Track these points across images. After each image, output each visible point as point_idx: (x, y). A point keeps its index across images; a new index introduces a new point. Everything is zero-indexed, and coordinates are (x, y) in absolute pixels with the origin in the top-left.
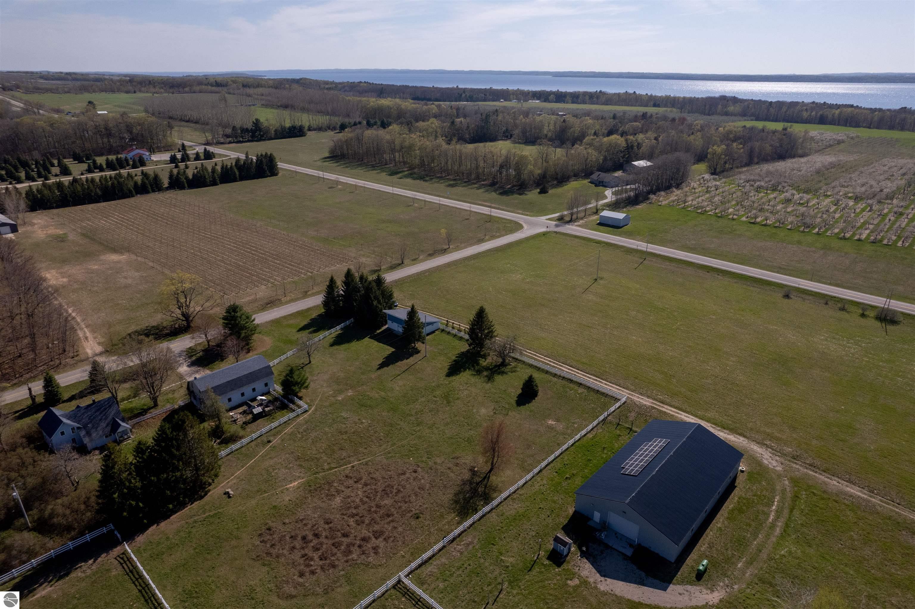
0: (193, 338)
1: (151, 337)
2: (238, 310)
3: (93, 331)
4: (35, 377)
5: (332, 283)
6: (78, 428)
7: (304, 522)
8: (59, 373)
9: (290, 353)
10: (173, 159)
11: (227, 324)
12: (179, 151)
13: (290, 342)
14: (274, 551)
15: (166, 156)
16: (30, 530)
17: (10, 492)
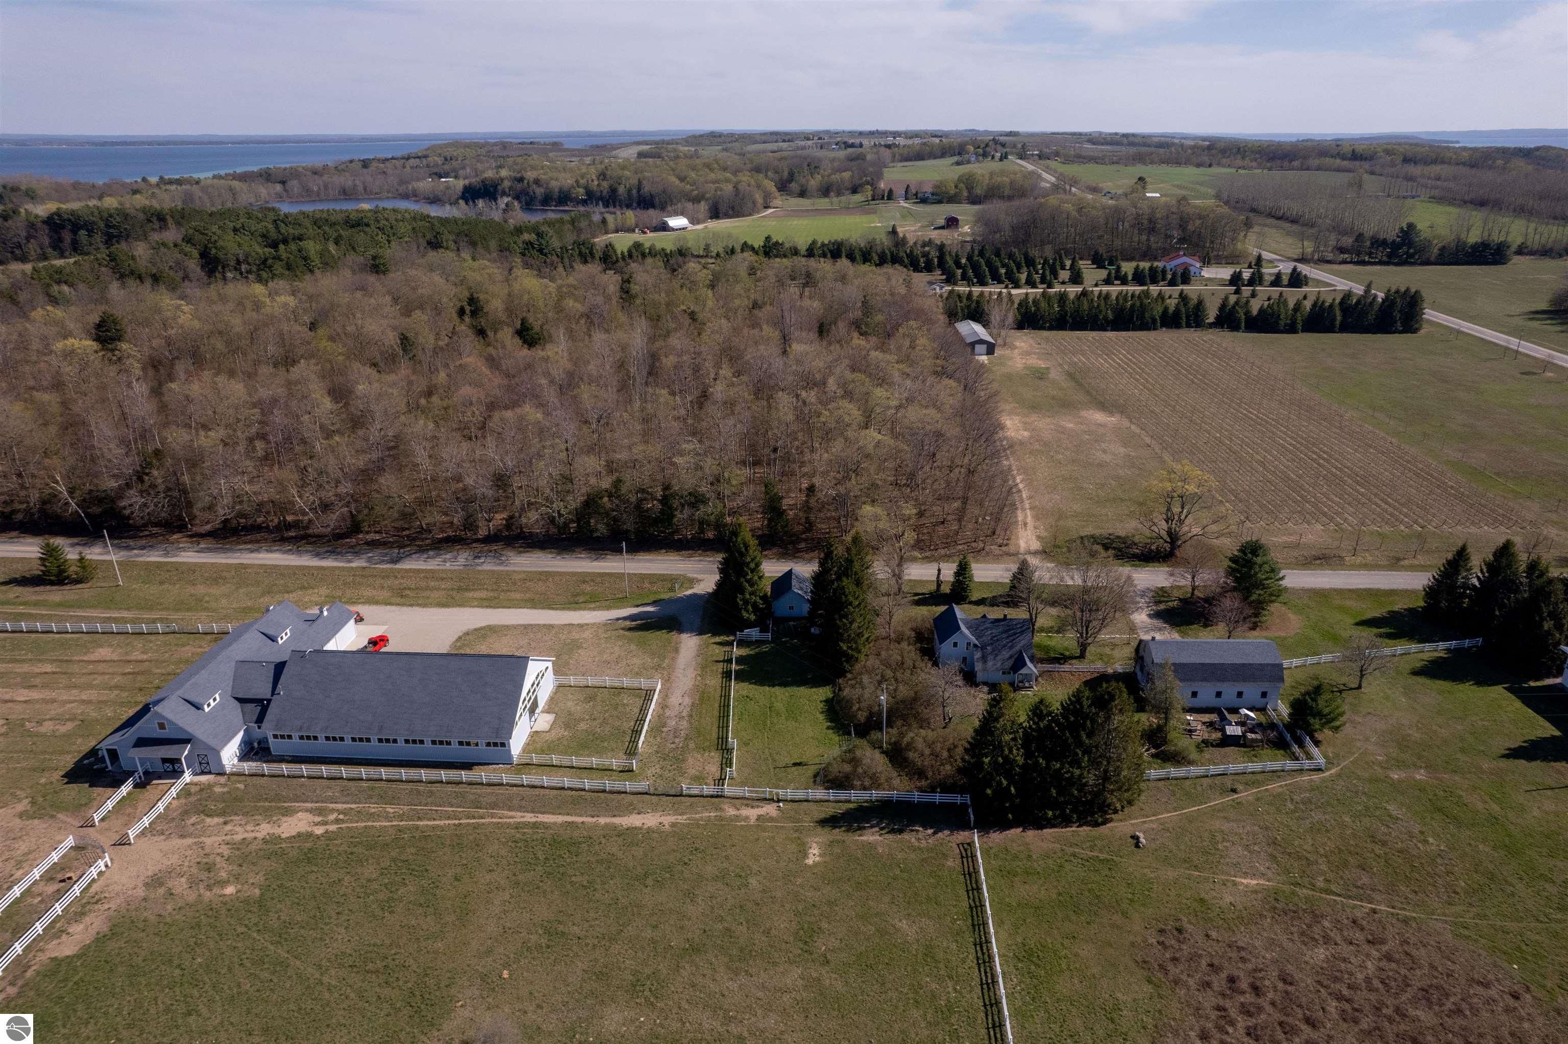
0: (1172, 575)
1: (1111, 552)
2: (1260, 552)
3: (1036, 518)
4: (949, 556)
5: (1460, 558)
6: (975, 646)
7: (1243, 954)
8: (977, 562)
9: (1326, 658)
10: (1235, 280)
11: (1234, 570)
12: (1250, 267)
13: (1335, 639)
14: (1174, 970)
15: (1225, 273)
16: (883, 752)
17: (879, 692)
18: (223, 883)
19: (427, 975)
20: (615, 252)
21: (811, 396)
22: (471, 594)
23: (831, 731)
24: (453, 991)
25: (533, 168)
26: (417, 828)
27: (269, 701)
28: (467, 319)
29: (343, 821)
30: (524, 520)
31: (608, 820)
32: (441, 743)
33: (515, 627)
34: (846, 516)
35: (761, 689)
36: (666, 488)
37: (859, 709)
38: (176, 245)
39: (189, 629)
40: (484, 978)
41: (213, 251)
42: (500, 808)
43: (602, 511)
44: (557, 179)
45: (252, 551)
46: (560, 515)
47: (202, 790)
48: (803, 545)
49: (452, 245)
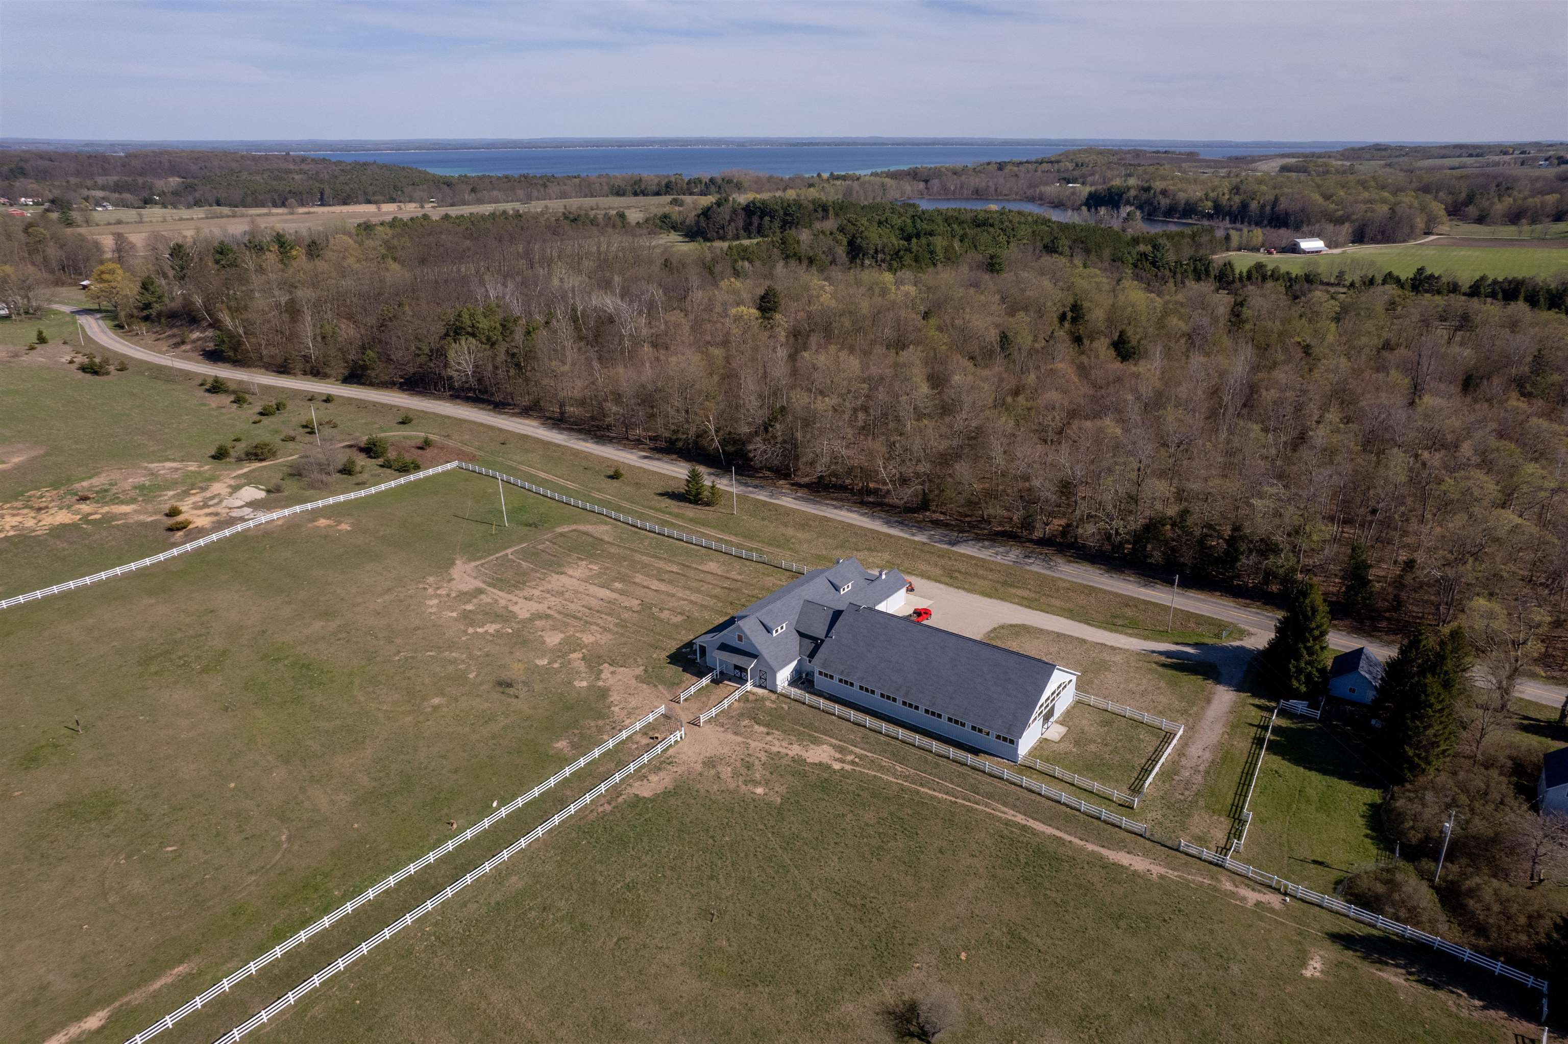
16: (1432, 887)
17: (1444, 817)
18: (756, 783)
19: (895, 927)
20: (1233, 271)
21: (1435, 459)
22: (1013, 591)
23: (1369, 841)
24: (914, 951)
25: (1163, 178)
26: (918, 792)
27: (822, 641)
28: (1067, 325)
29: (857, 764)
30: (1080, 531)
31: (1096, 848)
32: (956, 722)
33: (1049, 633)
34: (1449, 605)
35: (1295, 768)
36: (1236, 528)
37: (1413, 828)
38: (831, 233)
39: (775, 563)
40: (944, 951)
41: (859, 240)
42: (995, 800)
43: (1162, 538)
44: (1185, 191)
45: (836, 508)
46: (1117, 533)
47: (756, 700)
48: (1384, 624)
49: (1067, 250)
